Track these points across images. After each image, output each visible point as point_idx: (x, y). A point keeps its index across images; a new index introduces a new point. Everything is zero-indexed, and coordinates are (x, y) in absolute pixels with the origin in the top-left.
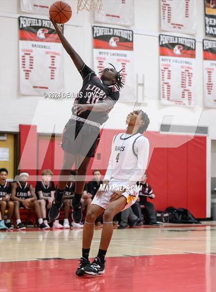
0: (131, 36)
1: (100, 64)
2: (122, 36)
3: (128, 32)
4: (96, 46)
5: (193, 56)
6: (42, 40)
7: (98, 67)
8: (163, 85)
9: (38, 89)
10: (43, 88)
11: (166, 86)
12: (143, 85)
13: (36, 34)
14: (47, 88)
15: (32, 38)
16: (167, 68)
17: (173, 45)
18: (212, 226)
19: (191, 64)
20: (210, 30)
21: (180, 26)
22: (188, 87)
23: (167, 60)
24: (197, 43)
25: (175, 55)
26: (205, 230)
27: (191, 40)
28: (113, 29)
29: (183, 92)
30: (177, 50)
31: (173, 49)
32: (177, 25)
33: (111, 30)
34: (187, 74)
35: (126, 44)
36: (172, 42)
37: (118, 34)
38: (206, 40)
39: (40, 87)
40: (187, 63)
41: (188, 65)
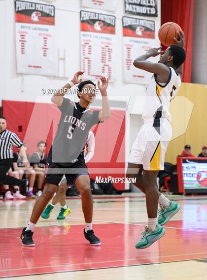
0: (53, 11)
1: (22, 38)
2: (44, 11)
3: (50, 7)
4: (18, 20)
5: (113, 32)
7: (20, 41)
8: (84, 60)
11: (86, 61)
12: (64, 59)
16: (88, 44)
17: (94, 21)
18: (130, 197)
19: (111, 40)
21: (100, 3)
22: (108, 63)
23: (88, 35)
24: (116, 20)
25: (95, 31)
26: (124, 201)
27: (111, 17)
28: (35, 4)
29: (103, 67)
30: (97, 26)
31: (93, 25)
32: (98, 2)
33: (33, 4)
34: (107, 50)
35: (48, 19)
36: (92, 18)
37: (40, 9)
38: (126, 17)
40: (107, 39)
41: (108, 41)
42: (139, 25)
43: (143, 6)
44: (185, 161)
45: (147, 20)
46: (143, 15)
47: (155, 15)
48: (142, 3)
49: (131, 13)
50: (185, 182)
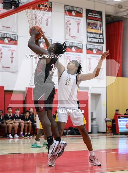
5: (81, 52)
6: (7, 44)
9: (5, 68)
10: (7, 67)
13: (4, 40)
14: (9, 68)
15: (2, 43)
16: (69, 58)
17: (72, 47)
18: (91, 136)
20: (89, 39)
21: (75, 38)
23: (69, 54)
24: (83, 46)
25: (73, 52)
27: (81, 44)
30: (73, 49)
31: (71, 49)
32: (73, 37)
33: (41, 39)
36: (71, 45)
38: (88, 44)
39: (6, 67)
40: (78, 55)
41: (79, 57)
42: (95, 48)
43: (96, 38)
44: (119, 118)
45: (99, 46)
46: (97, 43)
47: (103, 43)
48: (96, 37)
49: (91, 42)
50: (119, 128)
